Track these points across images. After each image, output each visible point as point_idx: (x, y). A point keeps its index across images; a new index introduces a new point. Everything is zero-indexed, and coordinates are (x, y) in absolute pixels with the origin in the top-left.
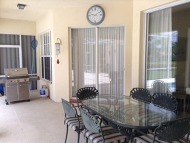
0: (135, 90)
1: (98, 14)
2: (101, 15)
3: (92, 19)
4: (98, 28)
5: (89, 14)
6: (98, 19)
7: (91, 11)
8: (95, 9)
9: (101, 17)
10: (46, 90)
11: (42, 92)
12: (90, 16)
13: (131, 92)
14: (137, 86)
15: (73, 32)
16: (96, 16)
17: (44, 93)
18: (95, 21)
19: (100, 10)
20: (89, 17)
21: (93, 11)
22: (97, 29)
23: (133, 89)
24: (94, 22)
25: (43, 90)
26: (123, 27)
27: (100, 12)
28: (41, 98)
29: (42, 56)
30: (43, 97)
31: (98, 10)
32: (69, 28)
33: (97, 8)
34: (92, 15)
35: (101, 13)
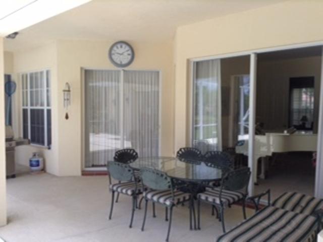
0: (183, 150)
1: (126, 54)
2: (129, 55)
3: (117, 59)
4: (124, 71)
5: (113, 52)
6: (125, 59)
7: (115, 48)
8: (121, 47)
9: (130, 57)
10: (41, 160)
11: (34, 163)
12: (114, 54)
13: (178, 153)
14: (184, 146)
15: (87, 74)
16: (122, 55)
17: (37, 163)
18: (121, 62)
19: (127, 48)
20: (113, 57)
21: (117, 48)
22: (122, 73)
23: (181, 150)
24: (119, 63)
25: (36, 159)
26: (158, 73)
27: (128, 51)
28: (32, 171)
29: (25, 107)
30: (36, 171)
31: (125, 48)
32: (82, 68)
33: (124, 46)
34: (116, 55)
35: (130, 52)
